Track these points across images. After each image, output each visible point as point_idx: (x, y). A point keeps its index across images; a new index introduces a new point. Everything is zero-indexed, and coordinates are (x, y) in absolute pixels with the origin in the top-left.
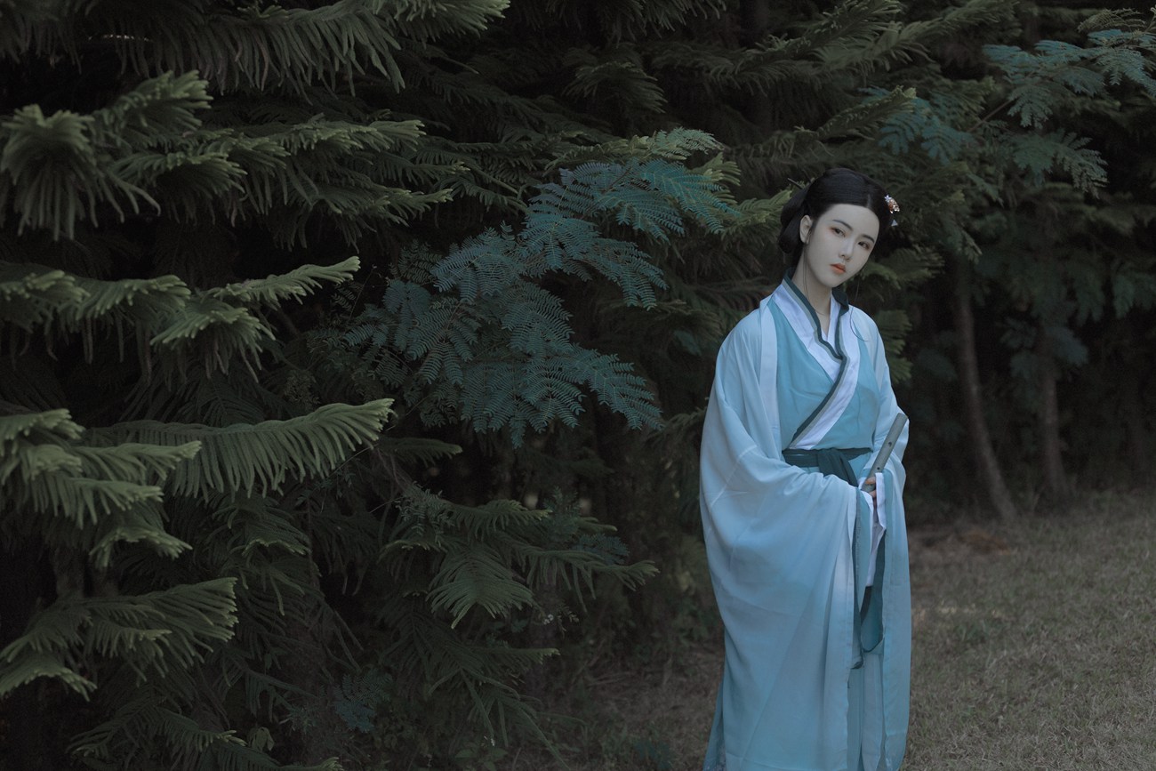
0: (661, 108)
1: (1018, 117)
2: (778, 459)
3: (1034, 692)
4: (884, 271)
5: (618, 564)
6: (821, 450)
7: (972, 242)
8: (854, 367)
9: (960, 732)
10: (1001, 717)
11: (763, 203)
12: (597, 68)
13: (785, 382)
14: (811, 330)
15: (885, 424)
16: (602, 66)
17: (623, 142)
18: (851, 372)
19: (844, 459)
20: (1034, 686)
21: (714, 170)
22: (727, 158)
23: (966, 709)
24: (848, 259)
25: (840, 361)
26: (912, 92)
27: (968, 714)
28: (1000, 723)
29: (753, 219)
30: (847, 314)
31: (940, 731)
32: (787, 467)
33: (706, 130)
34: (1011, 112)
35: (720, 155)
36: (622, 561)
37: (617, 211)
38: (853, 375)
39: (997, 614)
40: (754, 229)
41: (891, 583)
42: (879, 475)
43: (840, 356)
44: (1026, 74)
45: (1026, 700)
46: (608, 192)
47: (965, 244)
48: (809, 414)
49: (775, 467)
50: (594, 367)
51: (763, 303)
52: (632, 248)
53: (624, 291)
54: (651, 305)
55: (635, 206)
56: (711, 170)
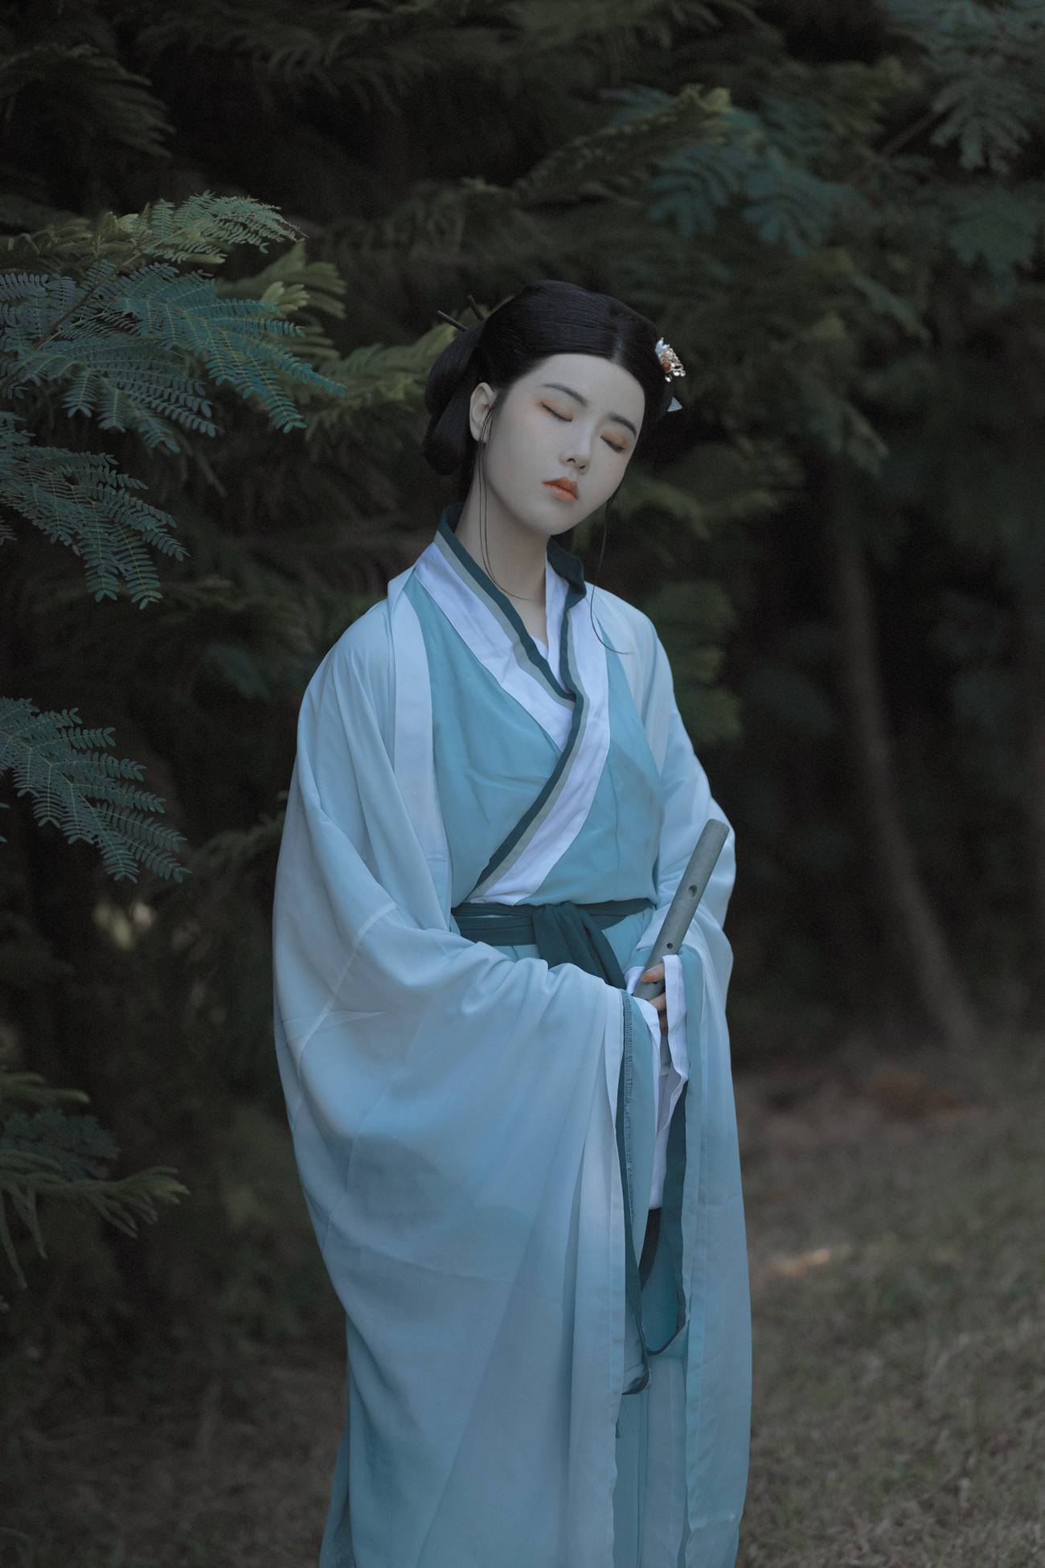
0: (161, 144)
1: (954, 147)
2: (444, 931)
3: (1029, 1426)
4: (670, 497)
5: (93, 1177)
6: (543, 906)
7: (863, 427)
8: (598, 714)
9: (875, 1515)
10: (965, 1483)
11: (398, 356)
12: (13, 60)
13: (455, 761)
14: (505, 640)
15: (679, 844)
16: (25, 55)
17: (79, 225)
18: (595, 725)
19: (592, 927)
20: (1028, 1413)
21: (288, 284)
22: (313, 254)
23: (891, 1464)
24: (582, 468)
25: (569, 703)
26: (721, 98)
27: (895, 1474)
28: (963, 1495)
29: (377, 393)
30: (584, 604)
31: (826, 1513)
32: (465, 946)
33: (262, 198)
34: (940, 138)
35: (298, 251)
36: (103, 1171)
37: (67, 384)
38: (599, 729)
39: (945, 1255)
40: (378, 413)
41: (702, 1199)
42: (671, 961)
43: (570, 694)
44: (972, 51)
45: (1011, 1444)
46: (48, 342)
47: (847, 430)
48: (511, 825)
49: (436, 948)
50: (26, 740)
51: (396, 585)
52: (104, 467)
53: (86, 566)
54: (149, 596)
55: (106, 375)
56: (280, 284)
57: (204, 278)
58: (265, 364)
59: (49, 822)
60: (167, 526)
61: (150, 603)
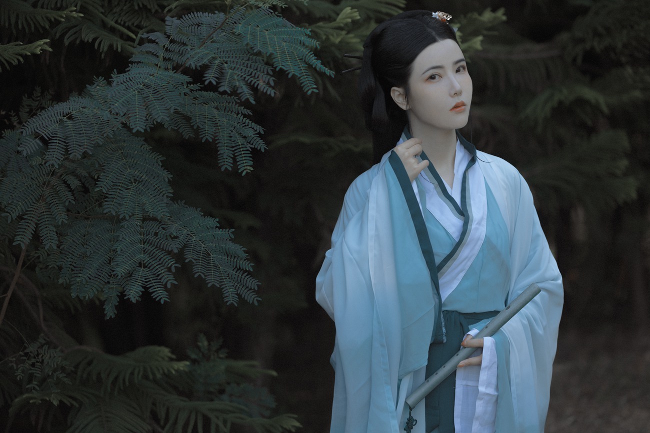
18: (477, 229)
25: (462, 218)
37: (206, 68)
43: (462, 211)
52: (233, 103)
53: (219, 153)
54: (247, 169)
55: (226, 63)
56: (350, 8)
57: (278, 16)
58: (301, 59)
59: (200, 275)
60: (259, 133)
61: (247, 172)
